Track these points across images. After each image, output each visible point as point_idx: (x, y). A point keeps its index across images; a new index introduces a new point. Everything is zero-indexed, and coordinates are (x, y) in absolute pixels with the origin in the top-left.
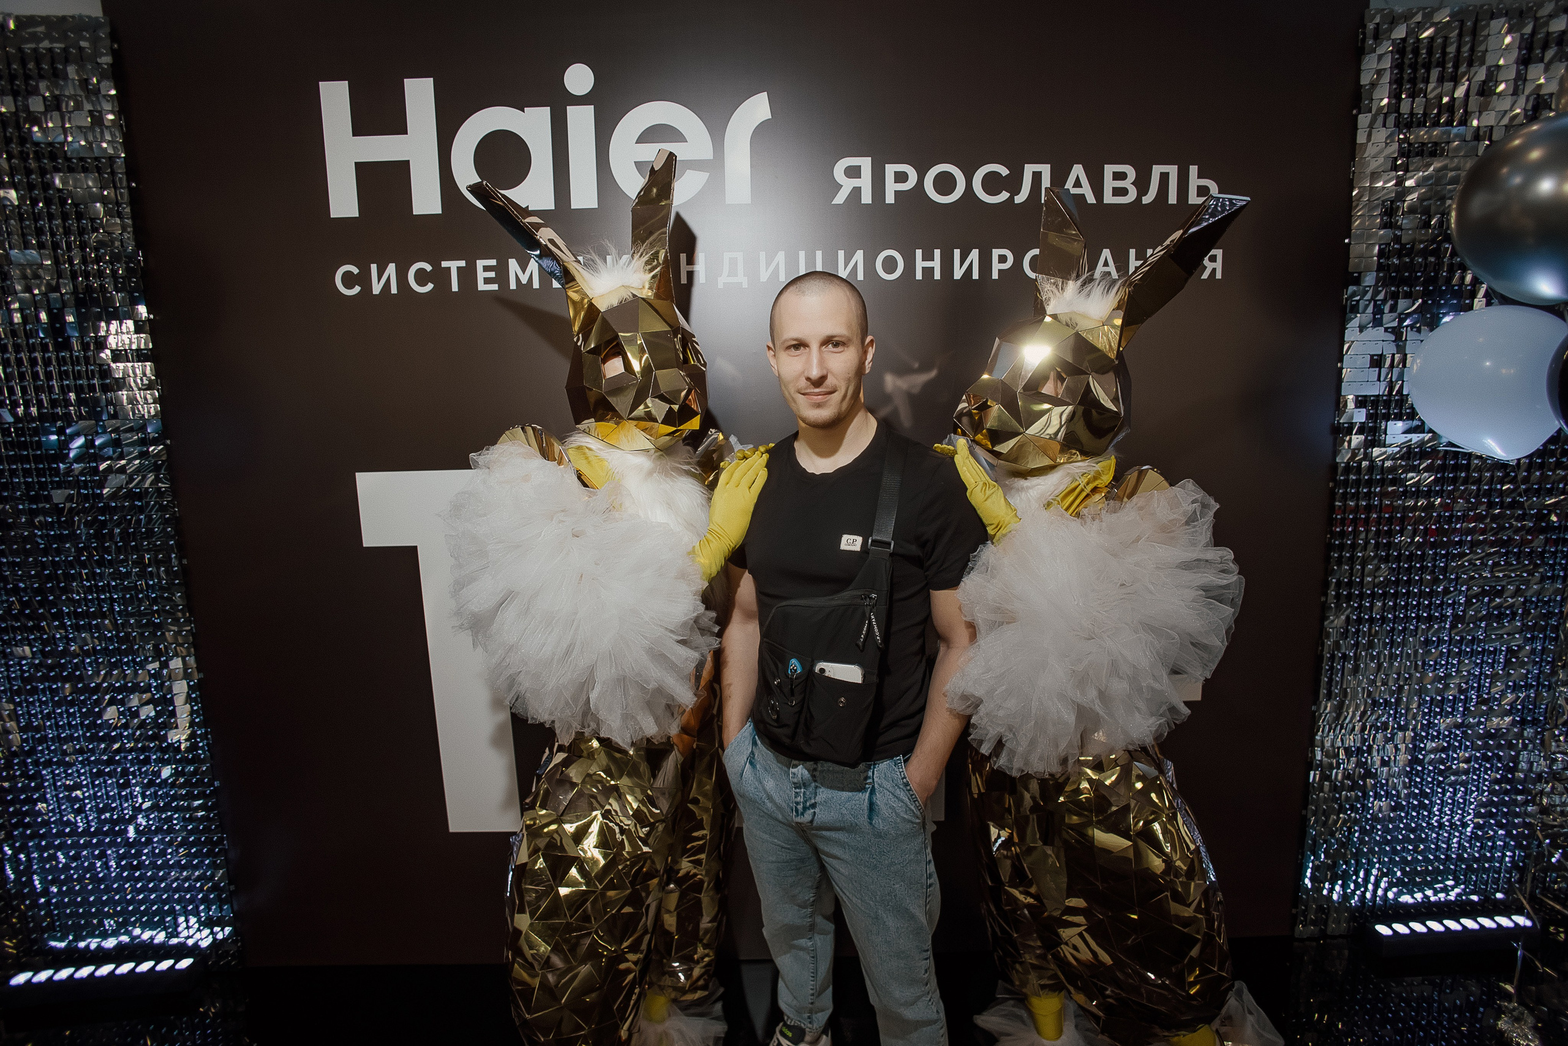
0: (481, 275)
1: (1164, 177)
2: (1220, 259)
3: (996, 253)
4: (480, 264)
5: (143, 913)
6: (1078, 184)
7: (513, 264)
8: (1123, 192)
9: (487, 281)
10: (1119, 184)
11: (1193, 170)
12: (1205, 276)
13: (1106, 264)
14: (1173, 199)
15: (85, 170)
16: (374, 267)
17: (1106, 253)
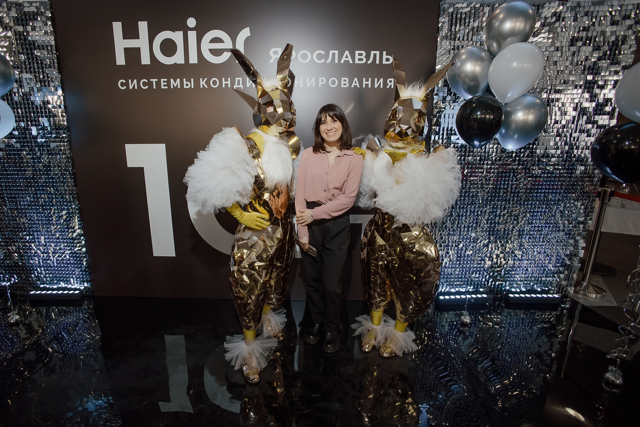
0: (162, 84)
1: (375, 55)
2: (393, 82)
3: (320, 79)
4: (162, 80)
5: (65, 277)
6: (347, 57)
7: (172, 80)
8: (361, 60)
9: (164, 85)
10: (360, 57)
11: (385, 53)
12: (388, 87)
13: (356, 83)
14: (378, 62)
15: (43, 49)
16: (130, 81)
17: (356, 79)
